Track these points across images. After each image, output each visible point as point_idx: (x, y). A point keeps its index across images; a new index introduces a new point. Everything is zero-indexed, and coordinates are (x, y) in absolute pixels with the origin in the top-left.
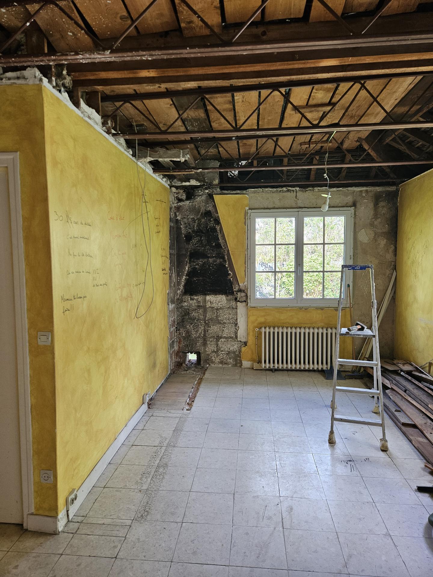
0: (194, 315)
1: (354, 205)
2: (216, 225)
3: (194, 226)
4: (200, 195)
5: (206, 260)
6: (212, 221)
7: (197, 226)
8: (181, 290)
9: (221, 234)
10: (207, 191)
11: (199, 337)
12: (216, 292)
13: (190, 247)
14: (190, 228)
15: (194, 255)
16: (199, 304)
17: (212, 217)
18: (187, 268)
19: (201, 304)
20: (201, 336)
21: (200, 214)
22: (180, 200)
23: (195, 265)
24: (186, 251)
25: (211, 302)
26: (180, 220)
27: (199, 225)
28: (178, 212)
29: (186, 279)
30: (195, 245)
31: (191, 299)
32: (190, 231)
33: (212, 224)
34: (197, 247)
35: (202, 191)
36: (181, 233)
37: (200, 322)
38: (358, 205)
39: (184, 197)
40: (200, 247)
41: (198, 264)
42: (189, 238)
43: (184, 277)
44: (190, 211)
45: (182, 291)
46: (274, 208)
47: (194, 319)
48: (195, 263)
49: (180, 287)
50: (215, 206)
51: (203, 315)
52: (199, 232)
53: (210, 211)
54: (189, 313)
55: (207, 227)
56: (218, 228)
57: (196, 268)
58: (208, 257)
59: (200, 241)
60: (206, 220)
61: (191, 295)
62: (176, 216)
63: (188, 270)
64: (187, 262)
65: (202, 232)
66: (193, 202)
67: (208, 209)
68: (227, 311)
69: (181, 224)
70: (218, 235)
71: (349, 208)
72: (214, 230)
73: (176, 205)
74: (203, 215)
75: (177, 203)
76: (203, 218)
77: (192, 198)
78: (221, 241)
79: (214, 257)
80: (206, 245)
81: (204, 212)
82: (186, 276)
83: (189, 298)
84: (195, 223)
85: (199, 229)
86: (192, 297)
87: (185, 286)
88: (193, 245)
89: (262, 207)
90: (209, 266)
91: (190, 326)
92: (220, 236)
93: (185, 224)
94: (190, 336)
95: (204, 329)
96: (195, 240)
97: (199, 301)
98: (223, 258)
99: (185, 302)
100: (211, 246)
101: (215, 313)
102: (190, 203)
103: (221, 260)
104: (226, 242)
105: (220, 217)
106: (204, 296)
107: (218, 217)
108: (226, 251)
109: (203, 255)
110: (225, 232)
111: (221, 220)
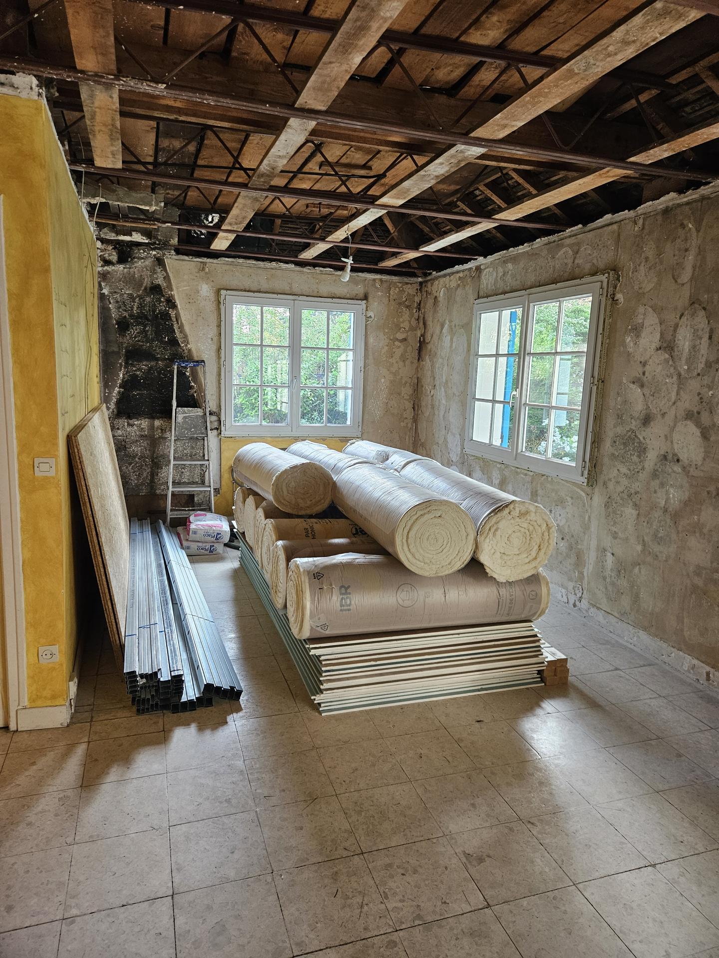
0: (134, 450)
1: (365, 298)
2: (169, 308)
3: (132, 308)
4: (143, 258)
5: (153, 363)
6: (163, 302)
7: (138, 308)
8: (111, 410)
9: (178, 323)
10: (154, 253)
11: (142, 484)
13: (127, 340)
14: (126, 311)
15: (134, 355)
16: (143, 433)
17: (164, 296)
18: (121, 376)
19: (146, 433)
20: (147, 483)
21: (143, 288)
22: (107, 262)
23: (135, 371)
24: (119, 347)
25: (162, 430)
26: (107, 296)
27: (141, 306)
28: (104, 282)
29: (119, 392)
30: (135, 338)
31: (129, 424)
32: (126, 314)
33: (162, 307)
34: (139, 341)
35: (144, 251)
36: (111, 317)
37: (144, 461)
38: (370, 299)
39: (114, 258)
40: (143, 342)
41: (139, 370)
42: (123, 326)
43: (117, 389)
44: (126, 282)
45: (113, 411)
46: (259, 292)
47: (134, 457)
48: (134, 366)
49: (110, 405)
50: (167, 278)
51: (149, 450)
52: (141, 318)
53: (159, 285)
54: (125, 447)
55: (154, 311)
56: (172, 313)
57: (137, 376)
58: (157, 360)
59: (144, 331)
60: (153, 299)
61: (129, 417)
62: (100, 288)
63: (124, 378)
64: (121, 364)
65: (148, 320)
66: (130, 268)
67: (156, 282)
68: (188, 443)
69: (110, 303)
70: (172, 325)
71: (360, 302)
72: (166, 316)
73: (100, 269)
74: (148, 291)
75: (102, 266)
76: (148, 295)
77: (127, 261)
78: (178, 334)
79: (166, 359)
80: (153, 340)
81: (149, 286)
82: (120, 387)
83: (126, 424)
84: (134, 302)
85: (141, 312)
86: (131, 422)
87: (118, 403)
88: (131, 338)
89: (242, 288)
90: (160, 373)
91: (127, 468)
92: (176, 327)
93: (117, 302)
95: (151, 472)
96: (134, 331)
97: (142, 429)
99: (118, 429)
100: (162, 342)
101: (168, 447)
102: (124, 268)
104: (186, 336)
105: (176, 297)
106: (152, 420)
107: (172, 296)
108: (186, 351)
109: (149, 356)
110: (184, 322)
111: (178, 302)
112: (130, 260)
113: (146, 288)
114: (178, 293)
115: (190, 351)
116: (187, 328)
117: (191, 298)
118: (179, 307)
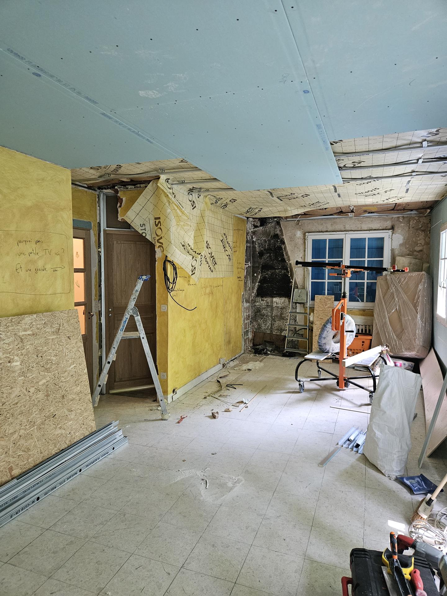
0: (264, 312)
1: (392, 228)
2: (282, 244)
3: (265, 245)
4: (271, 223)
5: (273, 271)
6: (279, 242)
7: (267, 246)
8: (254, 293)
9: (285, 251)
10: (276, 219)
12: (280, 295)
13: (262, 261)
14: (262, 247)
15: (265, 267)
16: (268, 304)
17: (279, 239)
18: (259, 277)
19: (269, 304)
22: (256, 226)
23: (265, 275)
24: (259, 264)
25: (276, 303)
26: (255, 241)
27: (269, 245)
28: (254, 235)
29: (258, 285)
30: (266, 259)
31: (262, 300)
32: (262, 249)
33: (278, 244)
34: (268, 261)
35: (272, 220)
36: (256, 251)
37: (268, 318)
38: (396, 228)
39: (259, 224)
41: (267, 274)
42: (261, 254)
43: (257, 284)
44: (263, 235)
46: (327, 231)
47: (264, 316)
48: (265, 273)
49: (254, 291)
50: (281, 231)
51: (270, 313)
52: (269, 250)
53: (277, 234)
54: (260, 310)
55: (275, 246)
56: (283, 247)
57: (266, 277)
58: (275, 269)
59: (270, 256)
60: (275, 241)
61: (262, 297)
62: (252, 238)
63: (260, 278)
64: (259, 272)
65: (272, 251)
66: (265, 228)
67: (276, 233)
69: (256, 244)
70: (283, 252)
71: (387, 231)
72: (280, 248)
73: (253, 230)
75: (254, 228)
76: (272, 239)
77: (264, 225)
78: (285, 257)
79: (279, 269)
80: (274, 260)
81: (273, 235)
82: (259, 283)
83: (261, 300)
84: (266, 243)
85: (269, 247)
86: (263, 299)
87: (258, 290)
88: (264, 260)
89: (318, 230)
90: (276, 275)
91: (260, 321)
92: (284, 253)
93: (259, 244)
94: (260, 328)
95: (271, 323)
96: (266, 256)
97: (268, 302)
98: (287, 269)
99: (257, 302)
100: (278, 260)
101: (279, 311)
102: (263, 228)
103: (285, 271)
104: (289, 257)
105: (285, 239)
106: (272, 298)
107: (283, 238)
108: (289, 264)
109: (272, 267)
110: (288, 250)
111: (285, 241)
112: (265, 224)
113: (271, 236)
114: (286, 237)
115: (290, 264)
116: (289, 253)
117: (292, 239)
118: (286, 243)
